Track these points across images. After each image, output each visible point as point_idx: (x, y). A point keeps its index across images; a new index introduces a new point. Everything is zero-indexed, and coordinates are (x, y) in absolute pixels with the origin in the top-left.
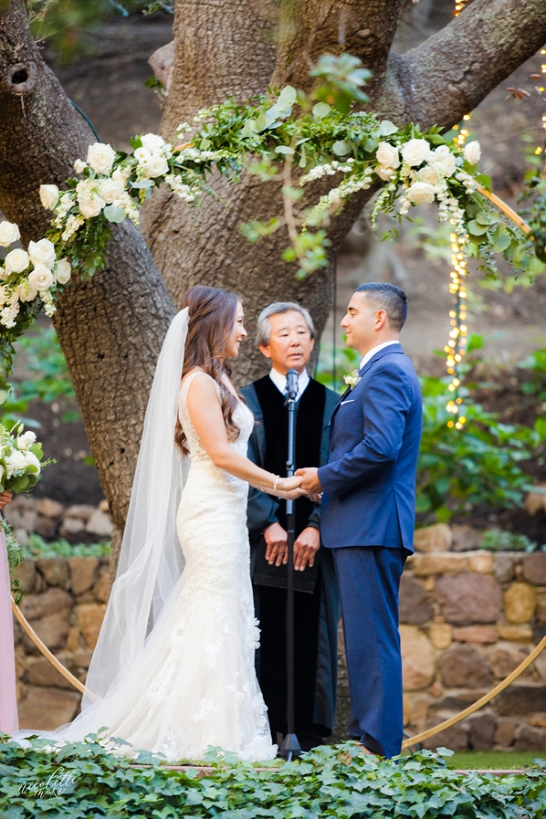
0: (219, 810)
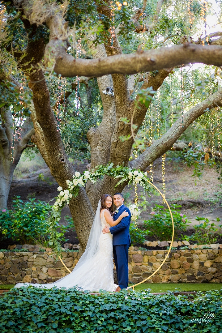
0: (102, 304)
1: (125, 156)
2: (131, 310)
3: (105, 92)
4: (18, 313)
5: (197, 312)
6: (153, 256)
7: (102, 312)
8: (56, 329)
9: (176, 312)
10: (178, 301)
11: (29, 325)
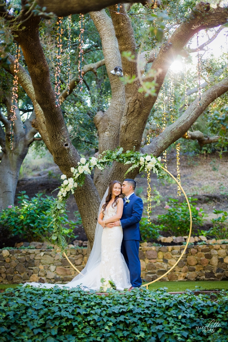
0: (110, 306)
1: (136, 141)
2: (145, 313)
3: (113, 72)
4: (11, 317)
5: (223, 315)
6: (168, 252)
7: (109, 315)
8: (55, 336)
9: (197, 314)
10: (199, 301)
11: (24, 331)
